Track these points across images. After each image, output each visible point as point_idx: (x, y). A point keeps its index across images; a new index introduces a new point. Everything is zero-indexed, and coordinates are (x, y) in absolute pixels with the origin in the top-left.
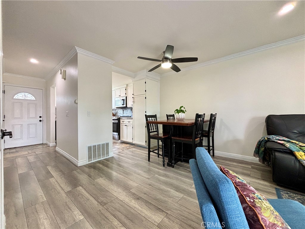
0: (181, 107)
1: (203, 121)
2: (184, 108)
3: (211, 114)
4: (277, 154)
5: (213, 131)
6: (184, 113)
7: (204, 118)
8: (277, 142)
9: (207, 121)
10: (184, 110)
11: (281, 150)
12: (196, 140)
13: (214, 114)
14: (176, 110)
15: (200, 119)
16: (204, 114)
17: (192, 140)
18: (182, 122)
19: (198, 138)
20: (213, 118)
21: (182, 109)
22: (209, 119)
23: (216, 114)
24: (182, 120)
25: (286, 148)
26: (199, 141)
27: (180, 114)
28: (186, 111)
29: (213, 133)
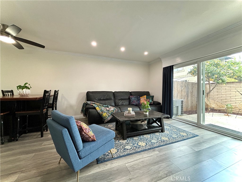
0: (26, 84)
1: (49, 96)
2: (29, 84)
3: (55, 91)
4: (90, 110)
5: (56, 103)
6: (29, 89)
7: (50, 94)
8: (90, 105)
9: (52, 96)
10: (29, 86)
11: (91, 108)
12: (44, 110)
13: (57, 90)
14: (19, 86)
15: (47, 94)
16: (51, 90)
17: (40, 111)
18: (27, 97)
19: (45, 109)
20: (56, 93)
21: (27, 85)
22: (53, 94)
23: (58, 90)
24: (27, 95)
25: (93, 107)
26: (45, 112)
27: (24, 90)
28: (31, 88)
29: (56, 104)
